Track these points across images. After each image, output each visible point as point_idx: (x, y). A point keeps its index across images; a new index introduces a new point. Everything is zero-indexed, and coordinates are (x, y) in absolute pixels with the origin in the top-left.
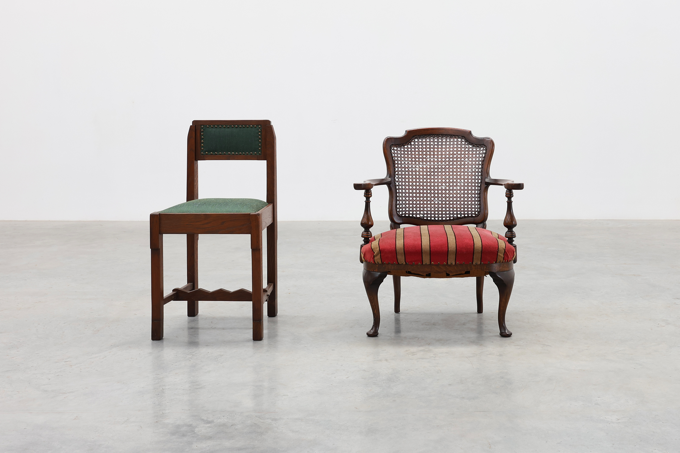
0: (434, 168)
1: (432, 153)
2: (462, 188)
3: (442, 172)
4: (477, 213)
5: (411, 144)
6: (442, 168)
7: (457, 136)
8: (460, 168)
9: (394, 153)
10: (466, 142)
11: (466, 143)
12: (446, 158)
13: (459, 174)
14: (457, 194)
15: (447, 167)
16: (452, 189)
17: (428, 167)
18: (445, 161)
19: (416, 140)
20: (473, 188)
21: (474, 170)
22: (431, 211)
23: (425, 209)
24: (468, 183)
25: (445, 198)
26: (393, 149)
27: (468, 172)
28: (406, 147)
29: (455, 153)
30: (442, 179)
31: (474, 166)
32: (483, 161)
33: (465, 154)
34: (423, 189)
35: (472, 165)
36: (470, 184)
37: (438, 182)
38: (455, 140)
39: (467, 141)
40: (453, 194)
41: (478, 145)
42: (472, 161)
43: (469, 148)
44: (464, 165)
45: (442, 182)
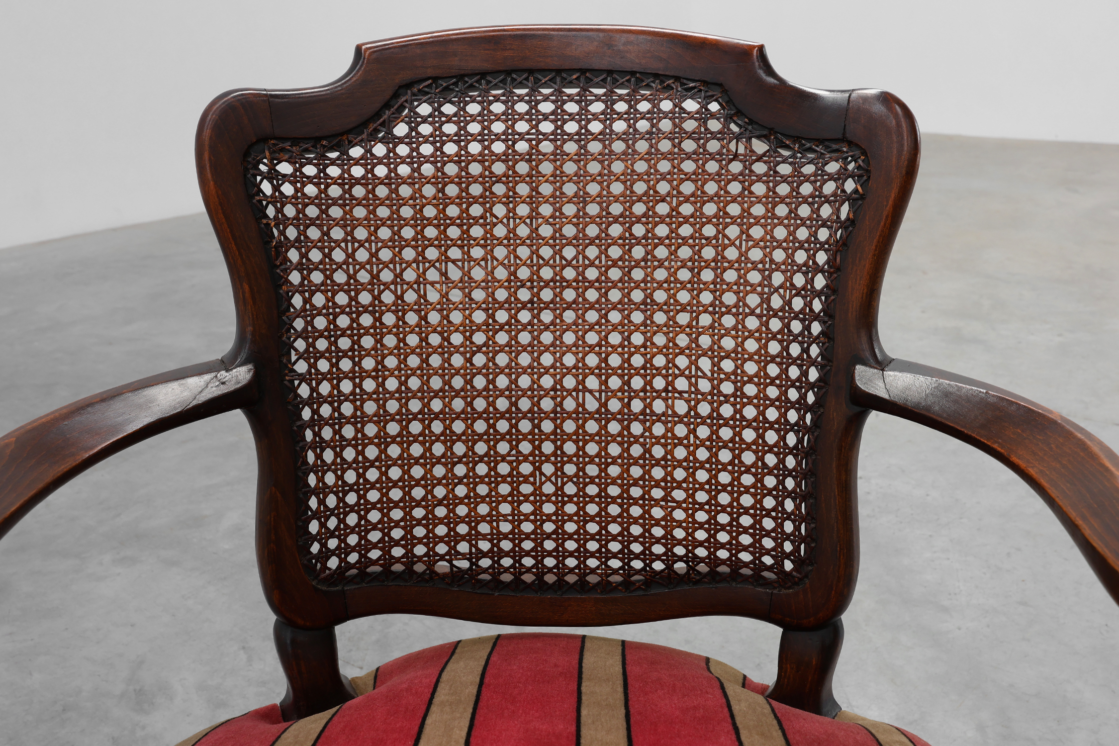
0: (535, 283)
1: (523, 189)
2: (704, 409)
3: (581, 306)
4: (788, 565)
5: (390, 132)
6: (582, 284)
7: (677, 79)
8: (695, 286)
9: (279, 200)
10: (729, 119)
11: (734, 128)
12: (605, 219)
13: (683, 318)
14: (670, 441)
15: (615, 274)
16: (643, 412)
17: (501, 273)
18: (603, 241)
19: (424, 109)
20: (772, 414)
21: (776, 302)
22: (517, 536)
23: (484, 528)
24: (739, 378)
25: (599, 465)
26: (273, 176)
27: (740, 311)
28: (356, 152)
29: (663, 188)
30: (581, 348)
31: (778, 279)
32: (838, 249)
33: (722, 199)
34: (470, 416)
35: (767, 267)
36: (750, 390)
37: (559, 370)
38: (666, 105)
39: (739, 113)
40: (647, 440)
41: (809, 140)
42: (769, 243)
43: (751, 158)
44: (719, 264)
45: (581, 371)
